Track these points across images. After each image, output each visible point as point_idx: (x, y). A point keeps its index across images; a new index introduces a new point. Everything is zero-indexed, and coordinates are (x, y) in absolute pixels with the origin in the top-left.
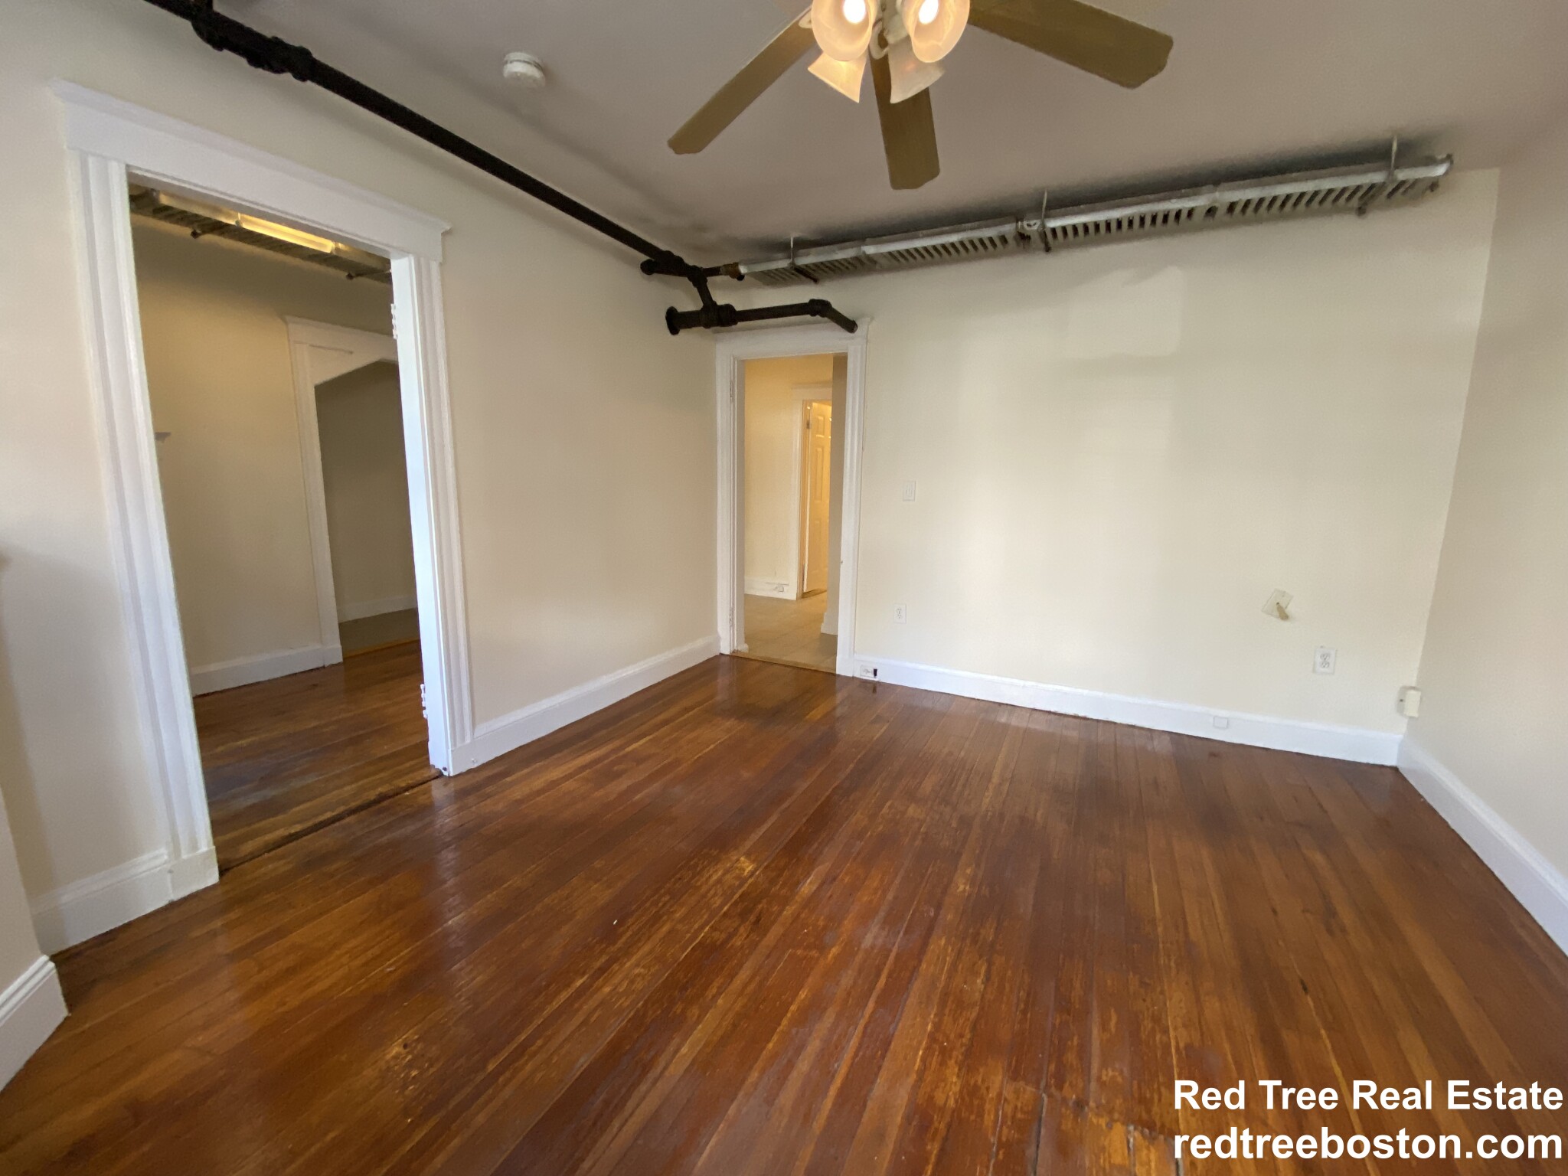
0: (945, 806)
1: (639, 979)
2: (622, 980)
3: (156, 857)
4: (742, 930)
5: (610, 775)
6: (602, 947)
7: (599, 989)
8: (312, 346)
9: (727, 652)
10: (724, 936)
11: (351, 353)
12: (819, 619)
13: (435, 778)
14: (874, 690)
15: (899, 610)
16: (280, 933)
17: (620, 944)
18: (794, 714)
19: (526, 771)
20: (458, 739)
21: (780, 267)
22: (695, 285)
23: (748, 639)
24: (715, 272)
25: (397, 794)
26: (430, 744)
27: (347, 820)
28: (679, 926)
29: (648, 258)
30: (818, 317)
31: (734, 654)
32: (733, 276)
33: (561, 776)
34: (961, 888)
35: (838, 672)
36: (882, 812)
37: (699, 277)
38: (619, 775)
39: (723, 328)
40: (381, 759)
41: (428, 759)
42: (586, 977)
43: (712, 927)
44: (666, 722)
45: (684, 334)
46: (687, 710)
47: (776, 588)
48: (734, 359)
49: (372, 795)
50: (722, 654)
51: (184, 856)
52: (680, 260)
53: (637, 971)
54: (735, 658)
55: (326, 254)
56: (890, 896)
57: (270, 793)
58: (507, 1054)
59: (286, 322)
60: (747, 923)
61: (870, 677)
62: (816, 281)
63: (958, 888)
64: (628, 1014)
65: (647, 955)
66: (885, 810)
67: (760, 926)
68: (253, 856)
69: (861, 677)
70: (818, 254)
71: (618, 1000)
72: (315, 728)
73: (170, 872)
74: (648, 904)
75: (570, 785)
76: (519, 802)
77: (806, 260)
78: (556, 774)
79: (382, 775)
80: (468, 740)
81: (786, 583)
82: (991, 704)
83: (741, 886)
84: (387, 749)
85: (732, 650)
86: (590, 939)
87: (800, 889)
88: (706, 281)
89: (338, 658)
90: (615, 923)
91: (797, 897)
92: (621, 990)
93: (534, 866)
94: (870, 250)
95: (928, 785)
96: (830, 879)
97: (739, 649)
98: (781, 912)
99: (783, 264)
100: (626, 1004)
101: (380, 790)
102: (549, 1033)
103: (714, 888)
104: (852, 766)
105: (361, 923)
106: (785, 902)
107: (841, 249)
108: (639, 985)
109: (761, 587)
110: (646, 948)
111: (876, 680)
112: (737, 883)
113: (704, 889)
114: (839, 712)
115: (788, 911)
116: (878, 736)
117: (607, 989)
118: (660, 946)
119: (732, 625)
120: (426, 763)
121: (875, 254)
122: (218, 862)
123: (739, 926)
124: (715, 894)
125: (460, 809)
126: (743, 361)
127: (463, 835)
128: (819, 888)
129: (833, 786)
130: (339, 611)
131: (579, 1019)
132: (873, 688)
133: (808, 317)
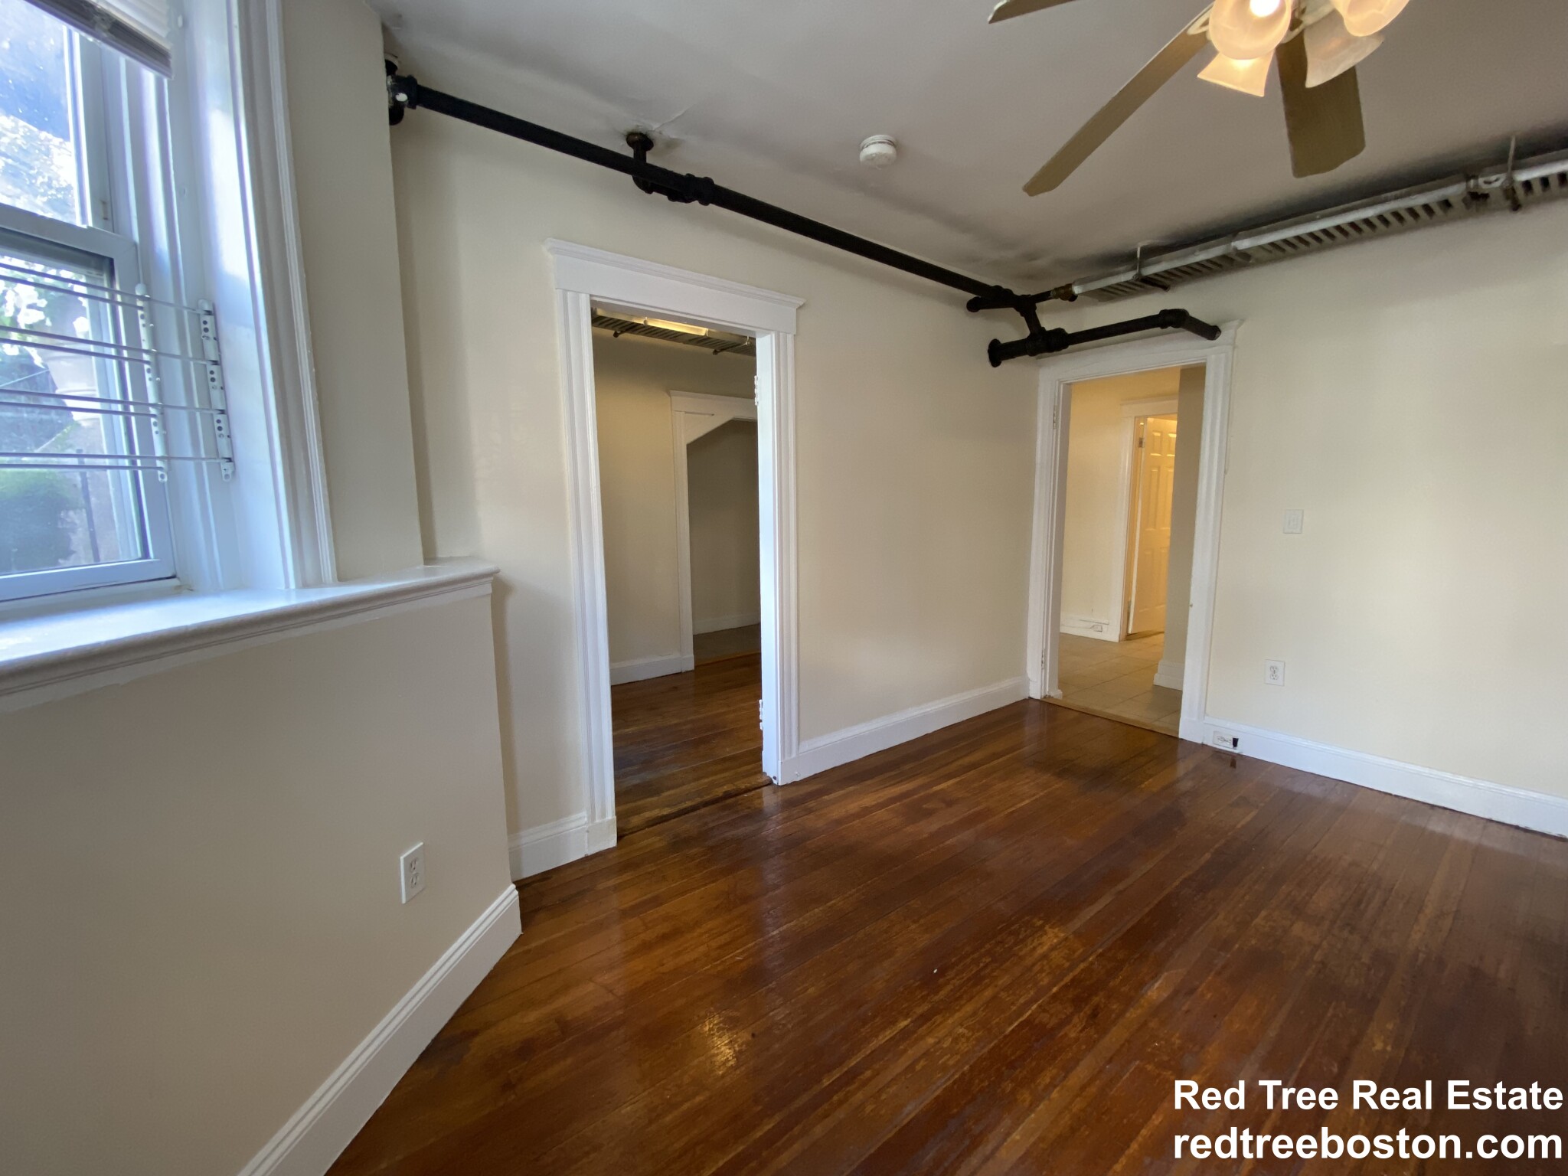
0: (1351, 933)
1: (963, 1040)
2: (946, 1036)
3: (580, 818)
4: (1076, 1020)
5: (917, 811)
6: (923, 993)
7: (922, 1038)
8: (686, 412)
9: (1038, 697)
10: (1054, 1021)
11: (713, 415)
12: (1152, 668)
13: (766, 785)
14: (1233, 764)
15: (1274, 670)
16: (657, 901)
17: (942, 994)
18: (1124, 779)
19: (842, 792)
20: (786, 754)
21: (1122, 281)
22: (1022, 315)
23: (1063, 683)
24: (1044, 296)
25: (736, 795)
26: (764, 753)
27: (703, 811)
28: (1003, 994)
29: (974, 296)
30: (1170, 328)
31: (1045, 700)
32: (1064, 298)
33: (874, 803)
34: (1379, 1046)
35: (1180, 736)
36: (1254, 922)
37: (1027, 306)
38: (929, 813)
39: (1050, 354)
40: (725, 760)
41: (761, 765)
42: (909, 1020)
43: (1040, 1006)
44: (973, 766)
45: (1006, 365)
46: (996, 756)
47: (1093, 626)
48: (1060, 383)
49: (719, 792)
50: (1030, 698)
51: (597, 821)
52: (1008, 292)
53: (961, 1030)
54: (1047, 705)
55: (702, 336)
56: (1272, 1033)
57: (648, 776)
58: (838, 1075)
59: (670, 395)
60: (1082, 1014)
61: (1228, 747)
62: (1165, 288)
63: (1374, 1045)
64: (953, 1075)
65: (971, 1017)
66: (1258, 920)
67: (1097, 1021)
68: (639, 829)
69: (1215, 746)
70: (1172, 259)
71: (941, 1057)
72: (676, 725)
73: (588, 831)
74: (968, 960)
75: (881, 814)
76: (839, 822)
77: (1155, 268)
78: (869, 800)
79: (726, 774)
80: (794, 755)
81: (1106, 621)
82: (1419, 804)
83: (1071, 969)
84: (728, 751)
85: (1043, 694)
86: (912, 981)
87: (1146, 991)
88: (1035, 308)
89: (691, 666)
90: (935, 971)
91: (1142, 1001)
92: (945, 1046)
93: (854, 890)
94: (1244, 244)
95: (1323, 899)
96: (1184, 990)
97: (1052, 694)
98: (1122, 1014)
99: (1129, 276)
100: (951, 1062)
101: (726, 788)
102: (877, 1066)
103: (1039, 963)
104: (1208, 856)
105: (717, 907)
106: (1129, 1001)
107: (1201, 250)
108: (963, 1046)
109: (1075, 625)
110: (969, 1008)
111: (1236, 751)
112: (1067, 964)
113: (1028, 961)
114: (1186, 785)
115: (1132, 1014)
116: (1243, 822)
117: (931, 1040)
118: (983, 1011)
119: (1044, 668)
120: (758, 770)
121: (1249, 249)
122: (618, 829)
123: (1072, 1014)
124: (1041, 971)
125: (786, 819)
126: (1070, 384)
127: (793, 844)
128: (1172, 998)
129: (1183, 877)
130: (694, 625)
131: (903, 1063)
132: (1232, 762)
133: (1158, 330)
